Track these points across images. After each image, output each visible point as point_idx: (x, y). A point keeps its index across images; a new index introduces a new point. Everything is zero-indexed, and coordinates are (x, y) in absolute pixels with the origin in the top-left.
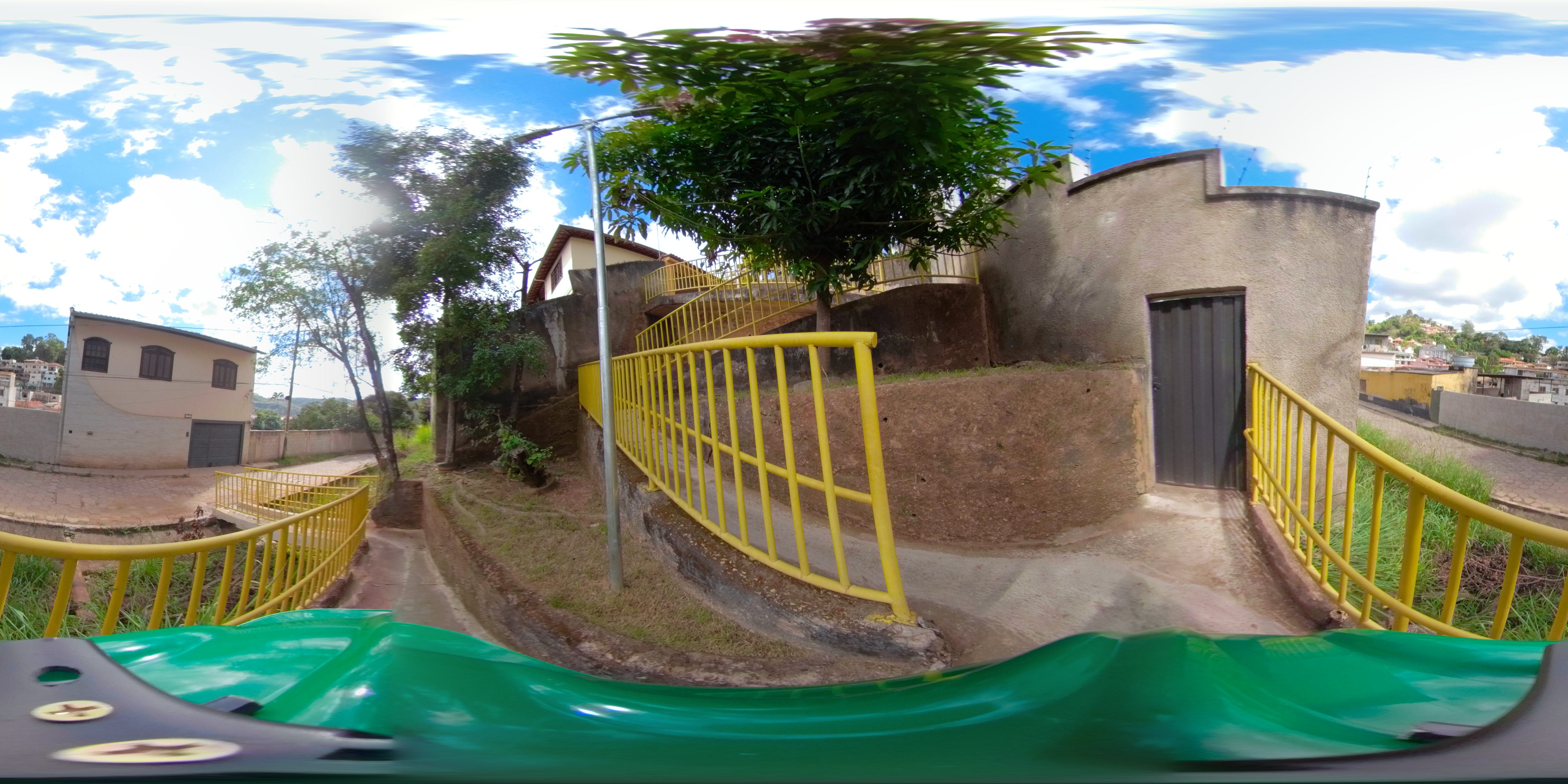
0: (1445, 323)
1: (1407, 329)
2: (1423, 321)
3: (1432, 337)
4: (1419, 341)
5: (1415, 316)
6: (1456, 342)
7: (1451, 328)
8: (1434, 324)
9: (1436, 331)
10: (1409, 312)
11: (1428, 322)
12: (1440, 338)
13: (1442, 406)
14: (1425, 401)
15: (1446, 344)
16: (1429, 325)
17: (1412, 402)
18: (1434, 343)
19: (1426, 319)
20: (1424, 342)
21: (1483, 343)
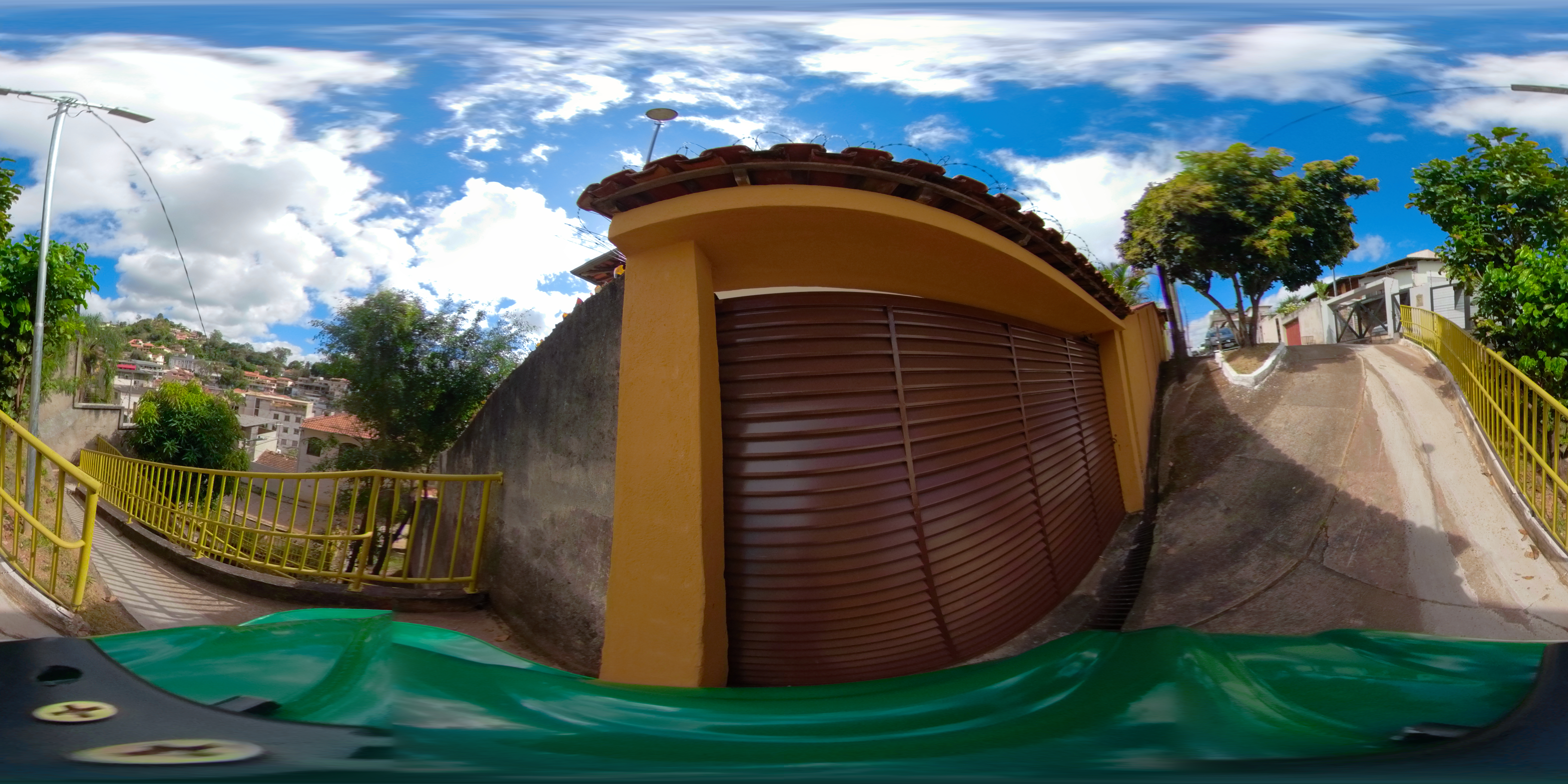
0: (194, 329)
1: (158, 333)
2: (173, 326)
3: (181, 343)
5: (166, 320)
6: (204, 349)
7: (199, 334)
8: (183, 330)
9: (185, 337)
10: (160, 315)
11: (178, 326)
12: (189, 345)
15: (195, 352)
16: (179, 331)
18: (183, 350)
19: (175, 323)
20: (174, 349)
21: (230, 353)
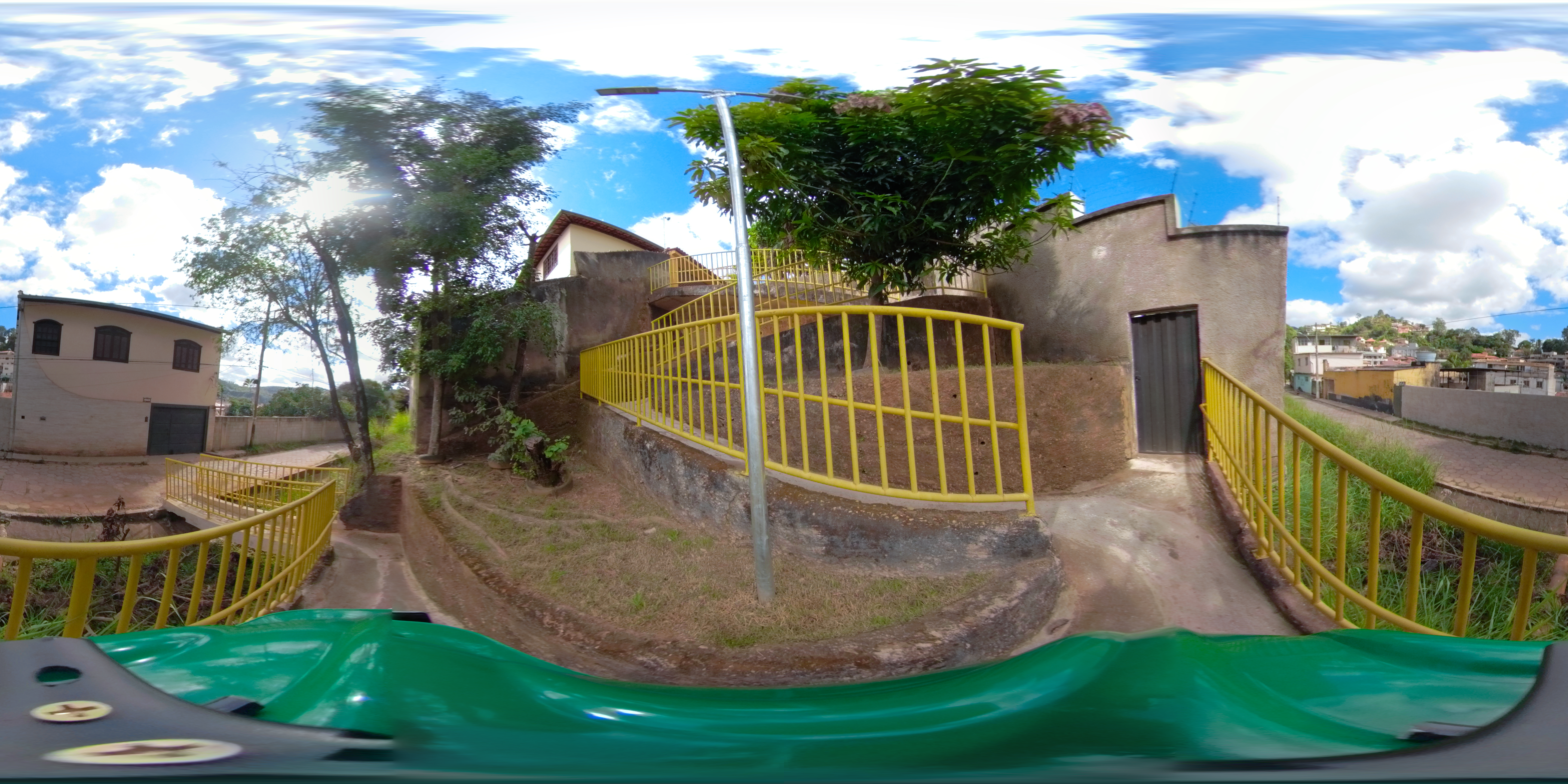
0: (1416, 322)
1: (1379, 329)
2: (1394, 320)
3: (1404, 336)
4: (1391, 341)
5: (1387, 316)
6: (1428, 339)
7: (1423, 326)
8: (1405, 323)
9: (1407, 331)
10: (1380, 312)
11: (1400, 321)
12: (1412, 337)
13: (1404, 400)
14: (1388, 397)
15: (1418, 342)
16: (1400, 325)
17: (1377, 398)
18: (1407, 342)
19: (1398, 318)
20: (1396, 341)
21: (1455, 340)
